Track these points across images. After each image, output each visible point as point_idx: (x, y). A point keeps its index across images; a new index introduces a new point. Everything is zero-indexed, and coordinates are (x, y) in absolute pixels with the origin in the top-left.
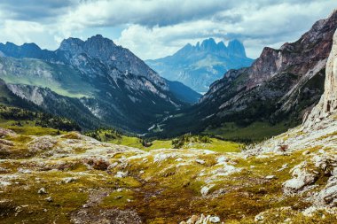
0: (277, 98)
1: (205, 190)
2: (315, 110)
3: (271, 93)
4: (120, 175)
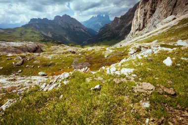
0: (118, 32)
1: (106, 56)
2: (128, 35)
3: (117, 31)
4: (80, 54)
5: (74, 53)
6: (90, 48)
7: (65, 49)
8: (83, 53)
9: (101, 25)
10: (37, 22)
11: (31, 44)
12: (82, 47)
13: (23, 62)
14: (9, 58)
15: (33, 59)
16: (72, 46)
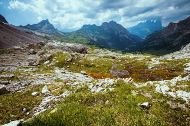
1: (150, 68)
4: (119, 61)
5: (114, 58)
6: (131, 56)
7: (106, 54)
8: (123, 60)
9: (149, 32)
10: (87, 28)
11: (80, 46)
12: (123, 54)
13: (72, 60)
14: (64, 55)
15: (79, 59)
16: (113, 51)
